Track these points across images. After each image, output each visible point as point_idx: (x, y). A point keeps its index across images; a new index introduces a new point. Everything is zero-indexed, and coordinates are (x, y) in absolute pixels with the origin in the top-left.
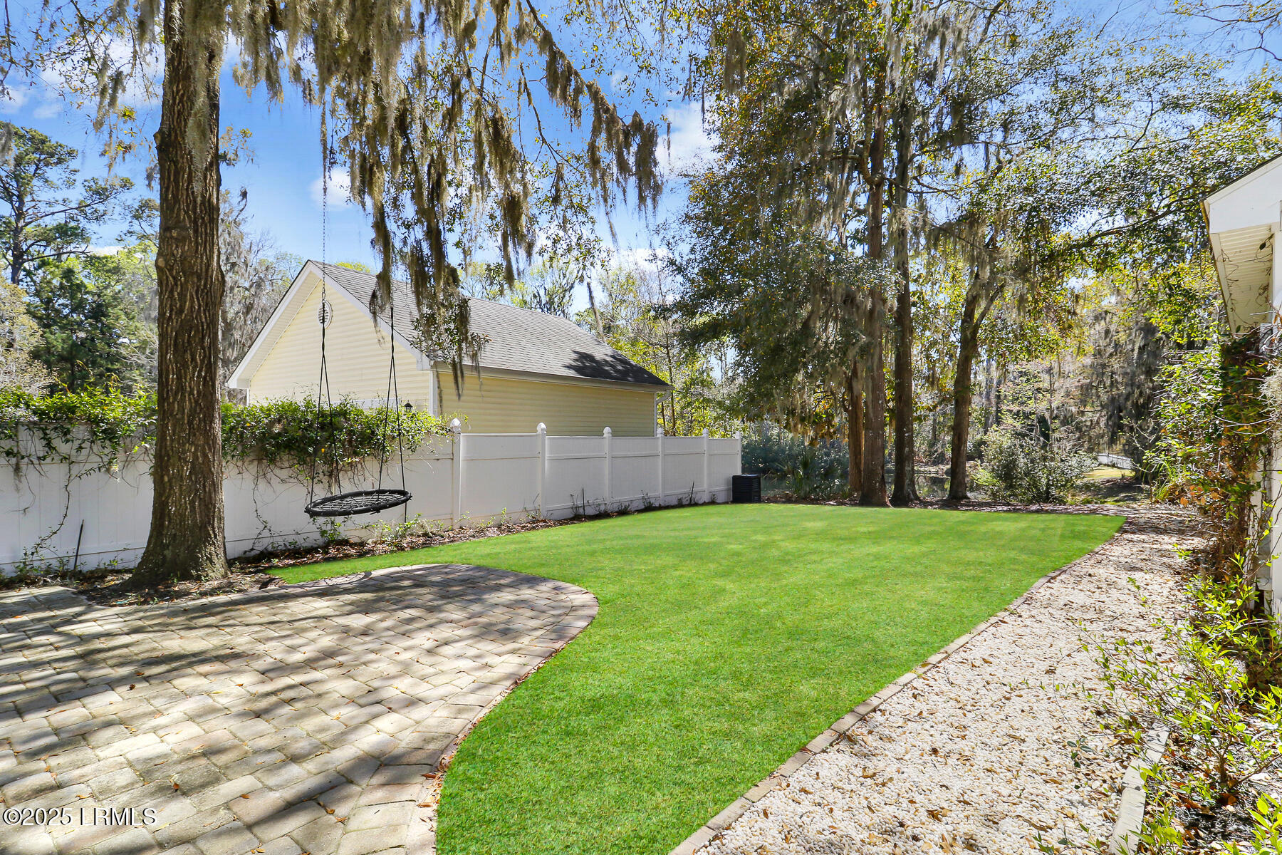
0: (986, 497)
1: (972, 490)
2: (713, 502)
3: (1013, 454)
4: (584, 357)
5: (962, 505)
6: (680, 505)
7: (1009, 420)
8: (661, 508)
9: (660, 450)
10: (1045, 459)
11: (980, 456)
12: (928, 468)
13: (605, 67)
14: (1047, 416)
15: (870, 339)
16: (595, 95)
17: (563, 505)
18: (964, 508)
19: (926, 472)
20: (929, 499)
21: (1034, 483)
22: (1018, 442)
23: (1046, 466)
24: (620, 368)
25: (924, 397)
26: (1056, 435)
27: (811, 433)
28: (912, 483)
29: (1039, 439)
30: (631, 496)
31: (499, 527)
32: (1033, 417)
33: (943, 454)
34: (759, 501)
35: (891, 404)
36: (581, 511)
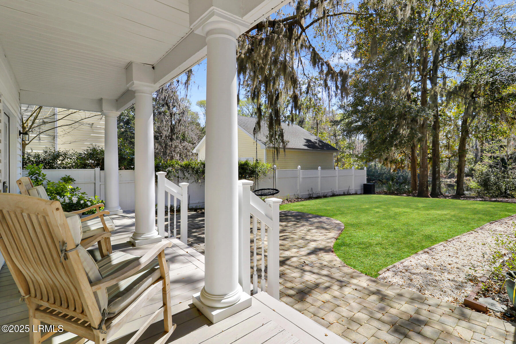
0: (475, 194)
1: (467, 190)
2: (356, 194)
3: (488, 175)
4: (308, 141)
5: (462, 198)
6: (344, 194)
7: (486, 160)
8: (337, 195)
9: (337, 174)
10: (504, 177)
11: (471, 176)
12: (446, 180)
13: (326, 49)
14: (506, 158)
15: (422, 135)
16: (328, 65)
17: (306, 193)
18: (462, 199)
19: (445, 181)
20: (447, 194)
21: (499, 189)
22: (490, 170)
23: (504, 181)
24: (321, 144)
25: (444, 153)
26: (510, 167)
27: (394, 167)
28: (440, 188)
29: (501, 169)
30: (327, 191)
31: (287, 200)
32: (498, 158)
33: (453, 174)
34: (374, 193)
35: (429, 156)
36: (312, 195)
